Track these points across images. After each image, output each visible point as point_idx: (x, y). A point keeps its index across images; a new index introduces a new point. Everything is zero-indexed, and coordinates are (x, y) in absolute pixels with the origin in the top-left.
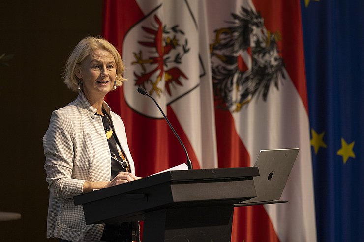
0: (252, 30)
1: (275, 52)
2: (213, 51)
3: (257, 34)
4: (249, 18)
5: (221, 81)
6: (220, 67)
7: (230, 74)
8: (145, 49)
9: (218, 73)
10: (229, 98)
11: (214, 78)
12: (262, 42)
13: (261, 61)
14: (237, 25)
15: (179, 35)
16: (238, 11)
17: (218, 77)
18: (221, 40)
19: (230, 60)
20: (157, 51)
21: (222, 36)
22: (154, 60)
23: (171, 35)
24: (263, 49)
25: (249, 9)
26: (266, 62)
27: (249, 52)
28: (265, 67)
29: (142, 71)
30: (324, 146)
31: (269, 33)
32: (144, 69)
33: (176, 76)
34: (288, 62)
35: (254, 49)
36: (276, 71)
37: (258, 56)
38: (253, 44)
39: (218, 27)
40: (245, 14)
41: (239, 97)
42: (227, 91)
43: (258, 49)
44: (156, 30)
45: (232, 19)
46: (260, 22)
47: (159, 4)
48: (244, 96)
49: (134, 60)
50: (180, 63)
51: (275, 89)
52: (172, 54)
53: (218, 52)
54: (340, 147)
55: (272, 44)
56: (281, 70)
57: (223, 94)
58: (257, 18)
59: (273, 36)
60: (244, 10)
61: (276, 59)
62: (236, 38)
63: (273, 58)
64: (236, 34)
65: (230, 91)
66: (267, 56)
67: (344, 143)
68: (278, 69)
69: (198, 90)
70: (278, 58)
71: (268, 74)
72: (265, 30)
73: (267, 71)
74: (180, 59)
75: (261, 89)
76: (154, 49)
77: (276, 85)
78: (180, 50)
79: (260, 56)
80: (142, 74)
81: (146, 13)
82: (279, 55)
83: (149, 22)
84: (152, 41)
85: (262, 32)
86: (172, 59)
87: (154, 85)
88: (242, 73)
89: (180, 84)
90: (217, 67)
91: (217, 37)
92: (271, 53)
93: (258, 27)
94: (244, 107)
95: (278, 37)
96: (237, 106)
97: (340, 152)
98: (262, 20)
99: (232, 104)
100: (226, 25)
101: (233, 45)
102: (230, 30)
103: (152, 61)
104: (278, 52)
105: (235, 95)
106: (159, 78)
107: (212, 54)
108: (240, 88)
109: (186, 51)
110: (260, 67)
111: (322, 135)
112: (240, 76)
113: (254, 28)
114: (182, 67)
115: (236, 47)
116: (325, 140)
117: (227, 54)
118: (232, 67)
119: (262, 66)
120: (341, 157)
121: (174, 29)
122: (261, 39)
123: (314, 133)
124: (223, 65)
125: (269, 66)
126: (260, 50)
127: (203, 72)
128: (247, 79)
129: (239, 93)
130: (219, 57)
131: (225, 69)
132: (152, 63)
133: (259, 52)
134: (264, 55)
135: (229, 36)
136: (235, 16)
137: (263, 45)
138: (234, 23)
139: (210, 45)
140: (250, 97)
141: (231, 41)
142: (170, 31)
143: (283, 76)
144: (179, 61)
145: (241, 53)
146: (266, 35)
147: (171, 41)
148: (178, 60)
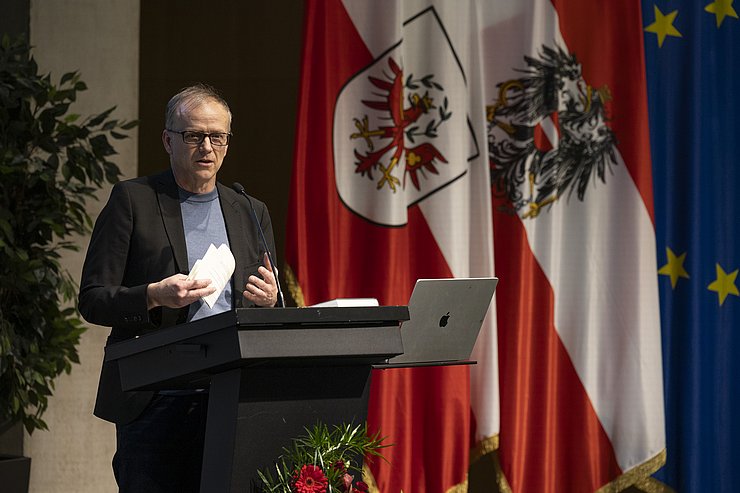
0: (563, 84)
1: (600, 119)
2: (493, 117)
3: (569, 90)
4: (555, 64)
5: (506, 167)
6: (505, 144)
7: (521, 155)
8: (373, 113)
9: (502, 154)
10: (518, 195)
11: (493, 161)
12: (577, 104)
13: (577, 135)
14: (533, 75)
15: (434, 91)
16: (536, 53)
17: (501, 160)
18: (507, 99)
19: (520, 132)
20: (392, 117)
21: (509, 94)
22: (387, 132)
23: (421, 91)
24: (580, 114)
25: (557, 50)
26: (584, 136)
27: (552, 119)
28: (583, 145)
29: (369, 150)
30: (687, 276)
31: (589, 88)
32: (371, 145)
33: (427, 157)
34: (621, 137)
35: (563, 114)
36: (601, 152)
37: (571, 126)
38: (562, 107)
39: (504, 80)
40: (549, 58)
41: (535, 194)
42: (516, 184)
43: (572, 115)
44: (392, 82)
45: (525, 66)
46: (576, 71)
47: (397, 41)
48: (545, 191)
49: (357, 131)
50: (435, 136)
51: (598, 181)
52: (422, 122)
53: (502, 119)
54: (714, 278)
55: (596, 105)
56: (609, 150)
57: (509, 188)
58: (570, 64)
59: (596, 94)
60: (547, 50)
61: (601, 132)
62: (531, 95)
63: (595, 130)
64: (531, 90)
65: (520, 183)
66: (586, 125)
67: (719, 270)
68: (605, 147)
69: (466, 179)
70: (605, 129)
71: (587, 156)
72: (583, 84)
73: (585, 151)
74: (435, 130)
75: (576, 181)
76: (387, 114)
77: (601, 175)
78: (435, 115)
79: (575, 126)
80: (367, 153)
81: (375, 55)
82: (606, 125)
83: (380, 70)
84: (385, 100)
85: (579, 87)
86: (422, 129)
87: (387, 171)
88: (542, 154)
89: (434, 170)
90: (501, 144)
91: (501, 94)
92: (594, 122)
93: (572, 79)
94: (544, 209)
95: (605, 95)
96: (532, 208)
97: (712, 287)
98: (579, 68)
99: (522, 205)
100: (516, 76)
101: (525, 108)
102: (522, 84)
103: (383, 132)
104: (605, 120)
105: (528, 189)
106: (395, 160)
107: (493, 123)
108: (538, 178)
109: (445, 117)
110: (573, 144)
111: (683, 257)
112: (537, 158)
113: (565, 80)
114: (437, 143)
115: (531, 112)
116: (687, 265)
117: (517, 123)
118: (523, 145)
119: (577, 142)
120: (715, 294)
121: (426, 81)
122: (577, 100)
123: (669, 253)
124: (511, 140)
125: (588, 143)
126: (574, 116)
127: (475, 153)
128: (550, 163)
129: (535, 187)
130: (503, 127)
131: (512, 147)
132: (382, 137)
133: (574, 120)
134: (581, 125)
135: (520, 93)
136: (530, 61)
137: (580, 108)
138: (530, 72)
139: (488, 109)
140: (554, 193)
141: (523, 100)
142: (420, 84)
143: (614, 160)
144: (433, 132)
145: (539, 121)
146: (585, 92)
147: (421, 100)
148: (431, 131)
